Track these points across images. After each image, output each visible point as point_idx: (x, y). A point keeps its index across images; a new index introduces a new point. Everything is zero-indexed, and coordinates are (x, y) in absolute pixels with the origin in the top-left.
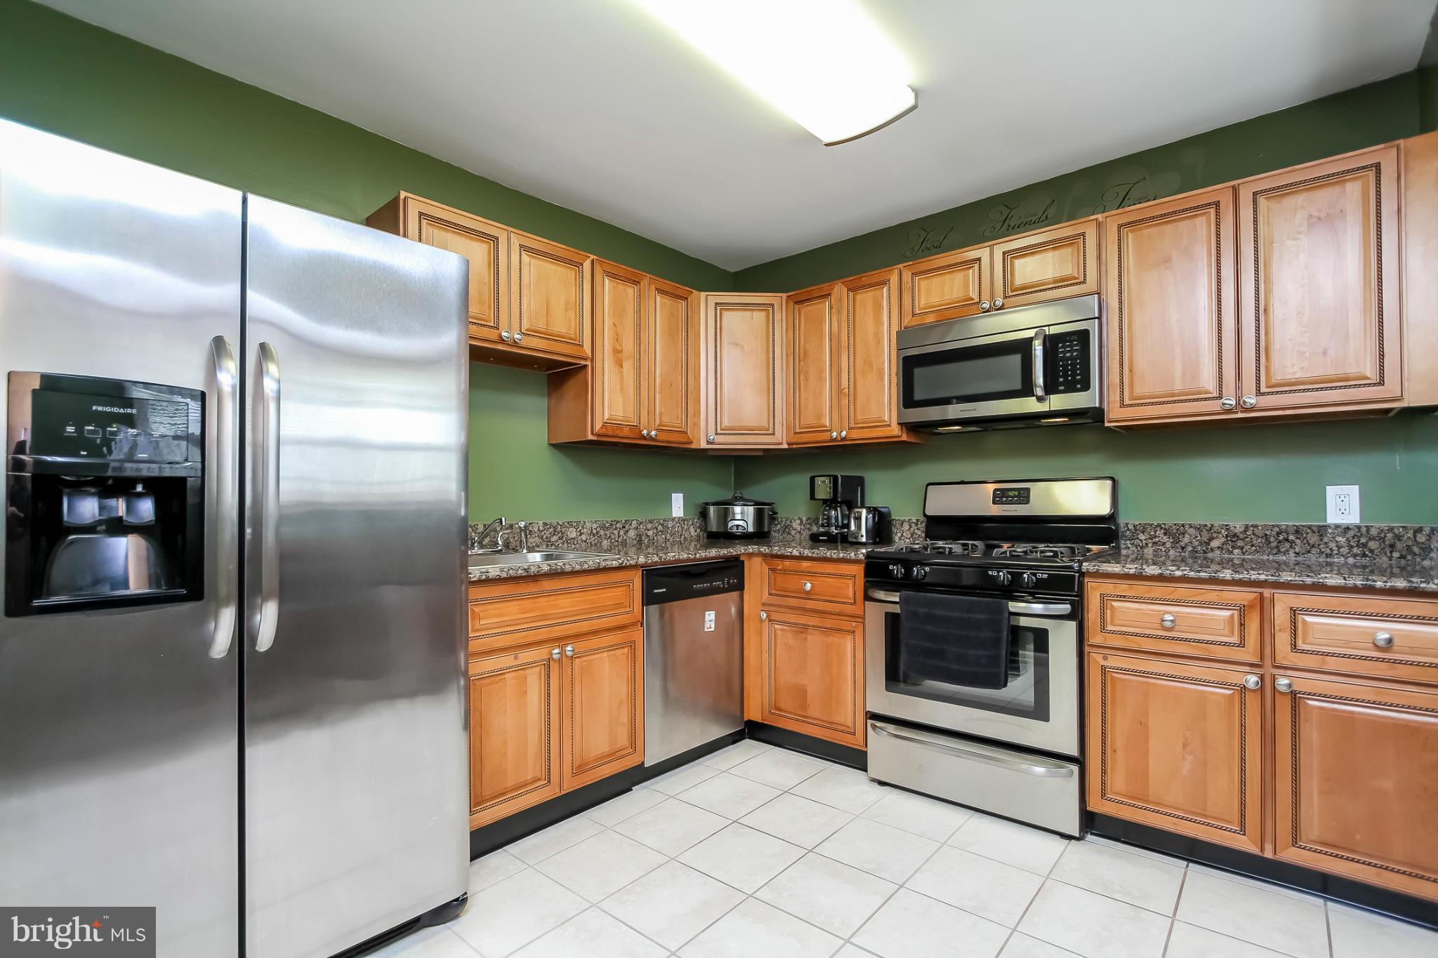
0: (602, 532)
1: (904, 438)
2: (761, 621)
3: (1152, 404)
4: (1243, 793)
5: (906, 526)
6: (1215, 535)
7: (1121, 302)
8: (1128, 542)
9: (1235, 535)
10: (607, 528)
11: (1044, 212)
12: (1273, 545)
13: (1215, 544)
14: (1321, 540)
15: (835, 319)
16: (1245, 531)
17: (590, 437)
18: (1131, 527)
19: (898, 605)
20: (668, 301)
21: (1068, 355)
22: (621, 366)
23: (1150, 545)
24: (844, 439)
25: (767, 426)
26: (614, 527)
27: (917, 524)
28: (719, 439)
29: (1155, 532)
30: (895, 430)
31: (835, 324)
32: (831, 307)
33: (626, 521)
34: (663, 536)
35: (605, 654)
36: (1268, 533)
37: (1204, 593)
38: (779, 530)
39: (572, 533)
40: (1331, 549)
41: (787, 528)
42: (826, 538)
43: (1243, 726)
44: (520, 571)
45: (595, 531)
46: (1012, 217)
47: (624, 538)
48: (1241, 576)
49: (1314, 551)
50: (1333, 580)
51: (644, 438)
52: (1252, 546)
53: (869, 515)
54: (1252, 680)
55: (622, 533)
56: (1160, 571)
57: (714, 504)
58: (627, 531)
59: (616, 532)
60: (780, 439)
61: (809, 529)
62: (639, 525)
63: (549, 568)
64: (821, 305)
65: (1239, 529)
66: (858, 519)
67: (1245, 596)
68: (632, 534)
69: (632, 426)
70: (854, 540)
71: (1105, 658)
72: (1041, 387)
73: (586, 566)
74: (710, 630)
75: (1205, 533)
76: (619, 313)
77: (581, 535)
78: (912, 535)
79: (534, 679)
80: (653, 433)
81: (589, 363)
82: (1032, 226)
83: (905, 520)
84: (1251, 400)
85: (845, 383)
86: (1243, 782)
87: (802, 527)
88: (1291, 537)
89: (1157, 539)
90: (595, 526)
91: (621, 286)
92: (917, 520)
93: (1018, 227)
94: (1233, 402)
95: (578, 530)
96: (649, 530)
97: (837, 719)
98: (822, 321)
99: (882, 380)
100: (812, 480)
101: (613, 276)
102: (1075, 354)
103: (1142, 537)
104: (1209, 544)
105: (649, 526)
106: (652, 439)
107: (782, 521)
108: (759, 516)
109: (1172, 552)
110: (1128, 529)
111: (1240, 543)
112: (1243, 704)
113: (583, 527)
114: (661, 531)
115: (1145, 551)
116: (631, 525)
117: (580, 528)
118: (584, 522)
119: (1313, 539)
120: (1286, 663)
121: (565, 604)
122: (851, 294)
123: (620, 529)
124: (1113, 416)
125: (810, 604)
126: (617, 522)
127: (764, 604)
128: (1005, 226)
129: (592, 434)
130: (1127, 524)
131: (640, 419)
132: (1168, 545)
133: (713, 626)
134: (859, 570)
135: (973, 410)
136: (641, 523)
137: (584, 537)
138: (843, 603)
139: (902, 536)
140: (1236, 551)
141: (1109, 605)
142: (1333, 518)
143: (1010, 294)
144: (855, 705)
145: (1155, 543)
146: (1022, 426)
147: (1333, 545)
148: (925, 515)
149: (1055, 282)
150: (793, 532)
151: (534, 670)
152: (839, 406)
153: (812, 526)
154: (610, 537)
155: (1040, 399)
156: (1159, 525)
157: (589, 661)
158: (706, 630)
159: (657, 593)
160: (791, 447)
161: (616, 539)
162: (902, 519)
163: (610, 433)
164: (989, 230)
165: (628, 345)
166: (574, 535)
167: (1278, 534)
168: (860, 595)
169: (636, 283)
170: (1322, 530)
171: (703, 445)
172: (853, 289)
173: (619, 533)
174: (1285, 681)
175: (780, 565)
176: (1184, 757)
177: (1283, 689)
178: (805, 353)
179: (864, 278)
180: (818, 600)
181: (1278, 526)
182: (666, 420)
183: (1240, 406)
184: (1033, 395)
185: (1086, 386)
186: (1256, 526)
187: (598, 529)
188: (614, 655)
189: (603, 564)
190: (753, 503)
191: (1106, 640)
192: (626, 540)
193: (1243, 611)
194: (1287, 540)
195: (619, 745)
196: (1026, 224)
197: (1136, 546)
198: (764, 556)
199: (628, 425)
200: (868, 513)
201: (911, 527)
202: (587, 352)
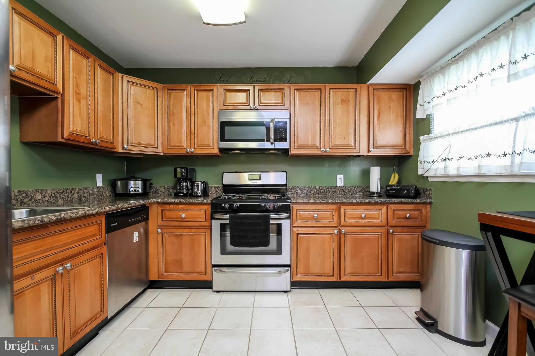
0: (58, 195)
1: (219, 154)
2: (158, 233)
3: (303, 148)
4: (333, 264)
5: (213, 189)
6: (312, 190)
7: (295, 114)
8: (289, 192)
9: (317, 190)
10: (61, 193)
11: (265, 79)
12: (326, 192)
13: (312, 192)
14: (336, 190)
15: (188, 100)
16: (319, 188)
17: (60, 140)
18: (290, 188)
19: (228, 220)
20: (104, 73)
21: (281, 129)
22: (79, 102)
23: (295, 193)
24: (192, 152)
25: (154, 144)
26: (65, 192)
27: (218, 188)
28: (129, 148)
29: (297, 189)
30: (215, 150)
31: (188, 103)
32: (186, 95)
33: (72, 189)
34: (93, 196)
35: (88, 264)
36: (324, 188)
37: (324, 207)
38: (152, 192)
39: (39, 197)
40: (338, 193)
41: (156, 191)
42: (183, 194)
43: (333, 245)
44: (37, 222)
45: (53, 195)
46: (254, 77)
47: (72, 198)
48: (334, 201)
49: (335, 193)
50: (354, 201)
51: (92, 143)
52: (321, 192)
53: (202, 184)
54: (336, 231)
55: (70, 195)
56: (314, 201)
57: (120, 180)
58: (73, 194)
59: (66, 195)
60: (159, 151)
61: (168, 191)
62: (80, 191)
63: (56, 218)
64: (182, 93)
65: (318, 188)
66: (198, 186)
67: (333, 207)
68: (76, 195)
69: (86, 136)
70: (196, 195)
71: (298, 231)
72: (272, 139)
73: (78, 215)
74: (137, 241)
75: (310, 189)
76: (78, 72)
77: (44, 197)
78: (216, 192)
79: (45, 290)
80: (98, 142)
81: (59, 96)
82: (261, 82)
83: (213, 186)
84: (328, 150)
85: (193, 129)
86: (333, 261)
87: (165, 190)
88: (330, 190)
89: (297, 191)
90: (53, 192)
91: (80, 57)
92: (218, 186)
93: (256, 81)
94: (324, 150)
95: (43, 194)
96: (85, 193)
97: (198, 270)
98: (182, 101)
99: (209, 129)
100: (175, 170)
101: (75, 50)
102: (283, 129)
103: (293, 191)
104: (310, 192)
105: (85, 191)
106: (96, 144)
107: (154, 188)
108: (144, 185)
109: (301, 195)
110: (289, 188)
111: (318, 192)
112: (333, 238)
113: (46, 193)
114: (91, 194)
115: (294, 195)
116: (75, 191)
117: (44, 193)
118: (47, 190)
119: (334, 190)
120: (343, 225)
121: (64, 238)
122: (196, 92)
123: (69, 193)
124: (292, 151)
125: (184, 223)
126: (67, 189)
127: (158, 226)
128: (252, 80)
129: (62, 138)
130: (289, 187)
131: (90, 133)
132: (300, 193)
133: (137, 239)
134: (208, 207)
135: (248, 145)
136: (81, 190)
137: (46, 199)
138: (200, 221)
139: (212, 192)
140: (317, 194)
141: (298, 213)
142: (338, 184)
143: (260, 104)
144: (206, 263)
145: (297, 193)
146: (259, 152)
147: (338, 192)
148: (223, 184)
149: (275, 103)
150: (160, 193)
151: (45, 283)
152: (190, 138)
153: (170, 190)
154: (63, 198)
155: (272, 143)
156: (298, 187)
157: (78, 270)
158: (135, 242)
159: (113, 226)
160: (165, 154)
161: (67, 199)
162: (212, 186)
163: (74, 139)
164: (246, 79)
165: (83, 90)
166: (40, 197)
167: (327, 189)
168: (209, 217)
169: (88, 58)
170: (336, 187)
171: (120, 150)
172: (197, 90)
173: (68, 196)
174: (343, 230)
175: (167, 207)
176: (319, 257)
177: (343, 232)
178: (173, 113)
179: (202, 86)
180: (188, 221)
181: (327, 187)
182: (103, 135)
183: (326, 152)
184: (270, 142)
185: (285, 140)
186: (322, 187)
187: (56, 194)
188: (92, 263)
189: (88, 213)
190: (140, 179)
191: (298, 224)
192: (72, 199)
193: (333, 211)
194: (329, 190)
195: (95, 312)
196: (259, 81)
197: (292, 194)
198: (158, 203)
199: (84, 136)
200: (202, 183)
201: (215, 189)
202: (60, 89)
